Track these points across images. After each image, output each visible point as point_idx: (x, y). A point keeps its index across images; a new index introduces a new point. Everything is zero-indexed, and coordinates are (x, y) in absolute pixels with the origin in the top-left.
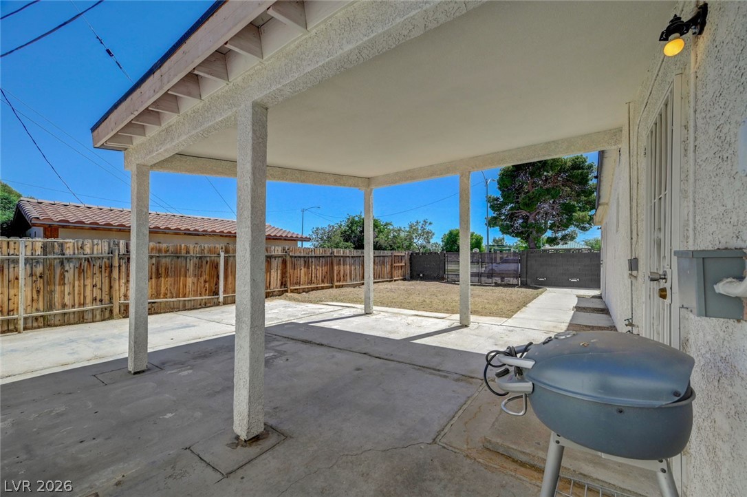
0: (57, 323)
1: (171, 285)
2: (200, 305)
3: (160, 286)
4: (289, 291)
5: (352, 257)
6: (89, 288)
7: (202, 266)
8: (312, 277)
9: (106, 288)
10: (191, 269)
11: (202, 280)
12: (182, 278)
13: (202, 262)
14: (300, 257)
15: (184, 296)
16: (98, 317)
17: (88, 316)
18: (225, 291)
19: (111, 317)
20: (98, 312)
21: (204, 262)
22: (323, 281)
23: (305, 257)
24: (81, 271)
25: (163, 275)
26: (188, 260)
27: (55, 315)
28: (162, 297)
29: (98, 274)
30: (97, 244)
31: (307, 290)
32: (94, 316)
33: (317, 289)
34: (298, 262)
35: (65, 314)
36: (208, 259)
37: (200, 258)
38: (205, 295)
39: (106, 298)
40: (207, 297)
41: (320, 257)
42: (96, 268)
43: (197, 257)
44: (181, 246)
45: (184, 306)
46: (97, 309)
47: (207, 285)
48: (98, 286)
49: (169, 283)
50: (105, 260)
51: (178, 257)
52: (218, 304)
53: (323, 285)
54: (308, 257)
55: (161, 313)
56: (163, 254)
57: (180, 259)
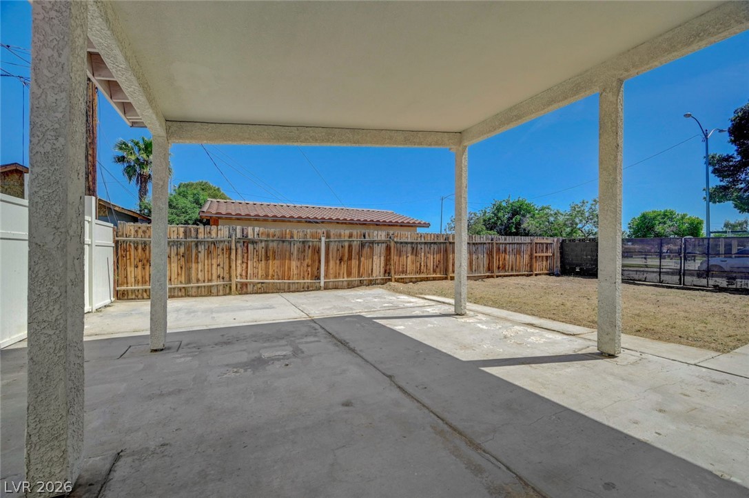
0: (194, 294)
1: (277, 267)
2: (303, 288)
3: (269, 268)
4: (393, 280)
5: (474, 244)
6: (215, 266)
7: (304, 250)
8: (421, 266)
9: (227, 268)
10: (295, 253)
11: (305, 264)
12: (287, 261)
13: (305, 246)
14: (406, 243)
15: (289, 279)
16: (221, 293)
17: (214, 291)
18: (326, 276)
19: (230, 294)
20: (221, 288)
21: (307, 247)
22: (434, 271)
23: (412, 243)
24: (209, 252)
25: (271, 258)
26: (292, 245)
27: (192, 287)
28: (270, 278)
29: (221, 256)
30: (221, 230)
31: (414, 280)
32: (218, 291)
33: (427, 279)
34: (404, 249)
35: (198, 287)
36: (311, 244)
37: (303, 242)
38: (308, 279)
39: (227, 276)
40: (310, 281)
41: (431, 243)
42: (220, 250)
43: (300, 242)
44: (286, 231)
45: (289, 288)
46: (220, 285)
47: (309, 269)
48: (221, 266)
49: (276, 265)
50: (226, 243)
51: (283, 241)
52: (319, 289)
53: (434, 276)
54: (417, 243)
55: (269, 293)
56: (271, 238)
57: (285, 244)
